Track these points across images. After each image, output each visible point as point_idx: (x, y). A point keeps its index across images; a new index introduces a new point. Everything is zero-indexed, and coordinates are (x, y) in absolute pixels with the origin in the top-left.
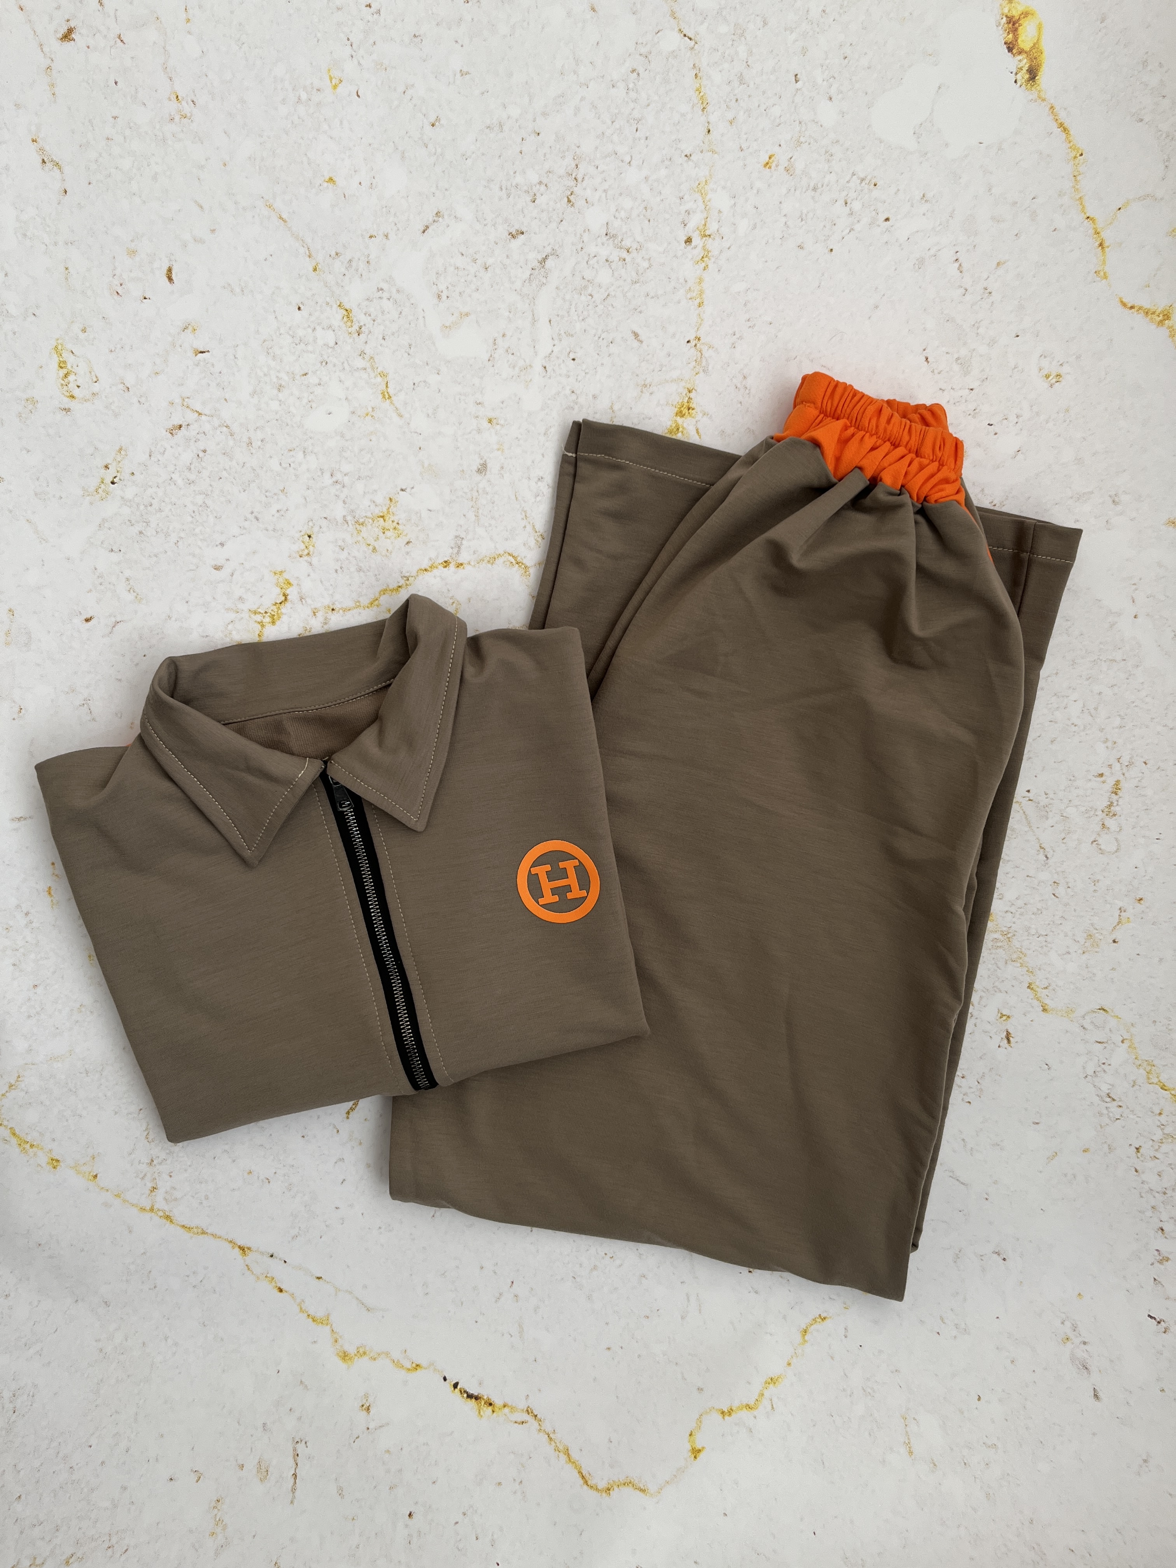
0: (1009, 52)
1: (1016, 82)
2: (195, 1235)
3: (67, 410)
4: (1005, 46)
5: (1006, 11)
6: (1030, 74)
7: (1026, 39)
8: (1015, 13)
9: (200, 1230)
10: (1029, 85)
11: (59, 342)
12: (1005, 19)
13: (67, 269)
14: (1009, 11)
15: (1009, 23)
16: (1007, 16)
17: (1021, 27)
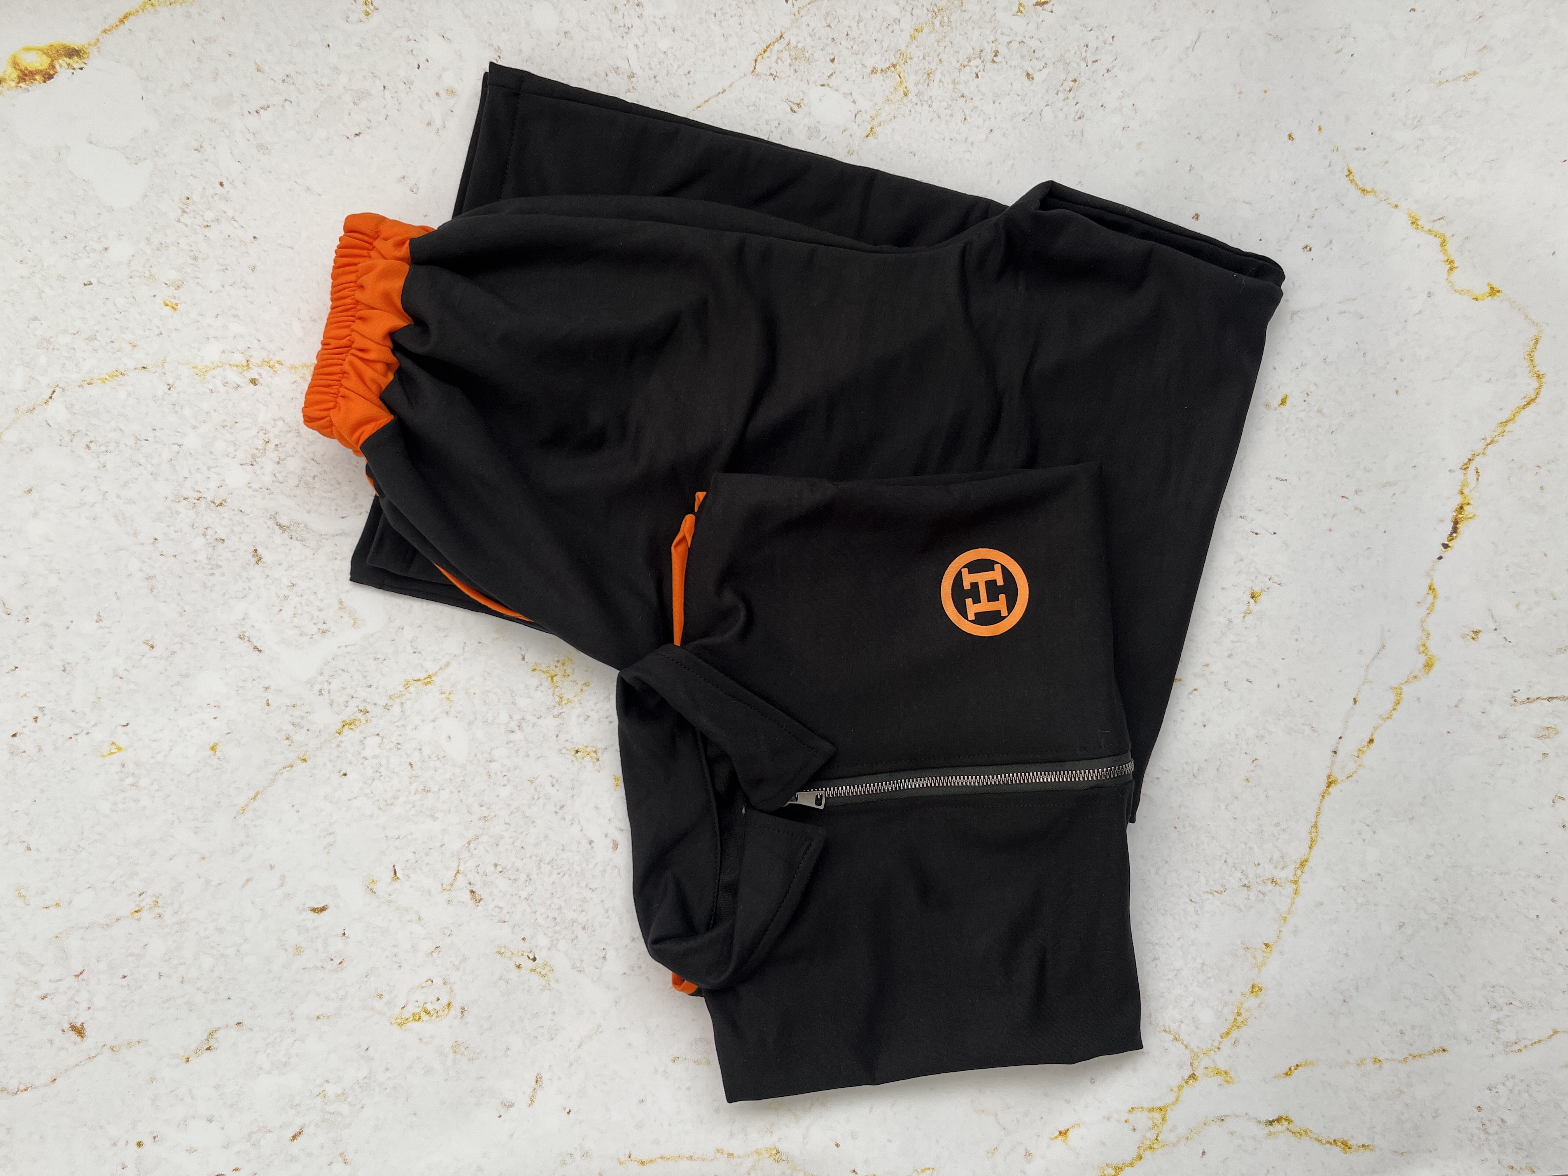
0: (52, 78)
1: (81, 69)
2: (1319, 835)
3: (463, 1010)
4: (48, 82)
5: (13, 84)
6: (73, 55)
7: (38, 62)
8: (15, 74)
9: (1313, 830)
10: (84, 56)
11: (393, 1021)
12: (21, 84)
13: (318, 1018)
14: (13, 81)
15: (25, 80)
16: (18, 83)
17: (28, 68)
